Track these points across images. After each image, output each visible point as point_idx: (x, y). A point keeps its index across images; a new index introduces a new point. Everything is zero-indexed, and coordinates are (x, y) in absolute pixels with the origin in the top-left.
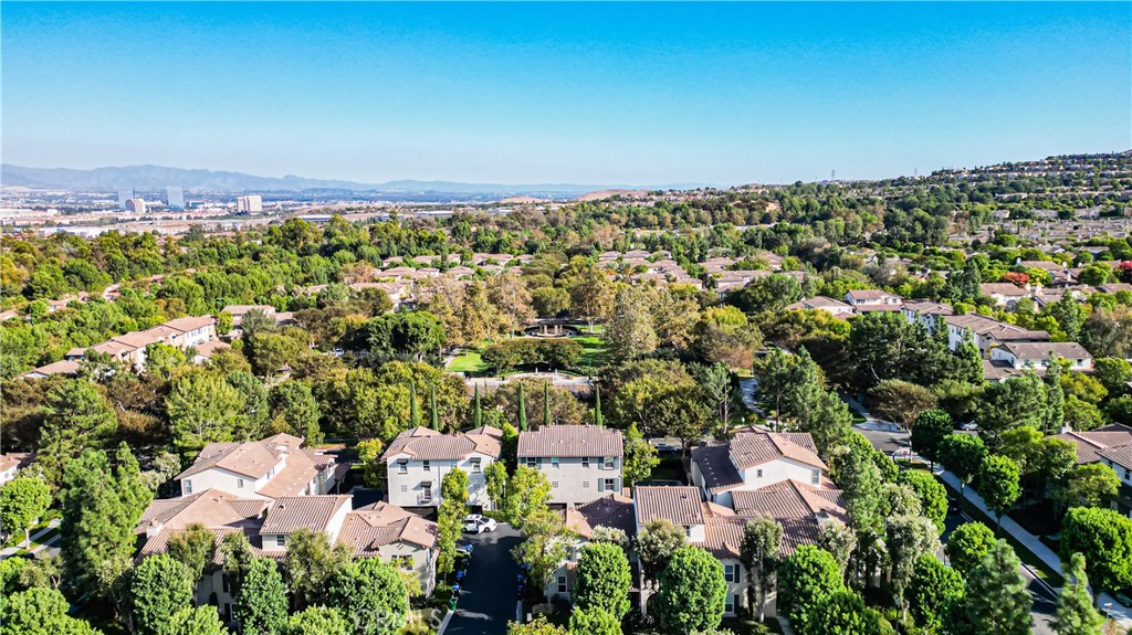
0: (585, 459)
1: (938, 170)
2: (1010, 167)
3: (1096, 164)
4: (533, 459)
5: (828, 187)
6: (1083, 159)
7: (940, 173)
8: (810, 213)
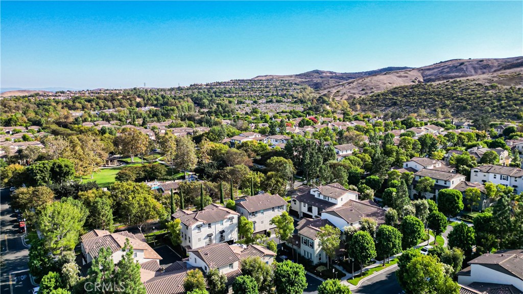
0: (273, 208)
1: (193, 84)
2: (220, 84)
3: (248, 83)
4: (254, 212)
5: (150, 90)
6: (243, 81)
7: (194, 85)
8: (159, 102)
